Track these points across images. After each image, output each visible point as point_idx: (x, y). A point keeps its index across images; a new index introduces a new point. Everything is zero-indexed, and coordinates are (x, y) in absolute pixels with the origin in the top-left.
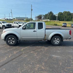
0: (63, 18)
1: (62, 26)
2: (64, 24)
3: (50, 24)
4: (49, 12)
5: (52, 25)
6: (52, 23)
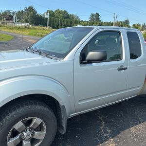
0: (56, 22)
4: (27, 8)
5: (41, 36)
6: (39, 31)
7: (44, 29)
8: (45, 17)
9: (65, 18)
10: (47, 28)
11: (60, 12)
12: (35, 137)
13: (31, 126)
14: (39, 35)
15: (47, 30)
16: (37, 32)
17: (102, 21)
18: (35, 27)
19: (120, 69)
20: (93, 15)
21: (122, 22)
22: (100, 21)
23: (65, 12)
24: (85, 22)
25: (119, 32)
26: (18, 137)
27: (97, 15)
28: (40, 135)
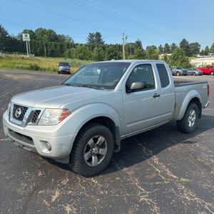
0: (38, 46)
1: (59, 73)
2: (61, 64)
3: (16, 65)
5: (22, 68)
6: (18, 61)
7: (23, 58)
8: (24, 40)
9: (52, 40)
10: (28, 56)
11: (43, 32)
12: (100, 153)
13: (98, 143)
14: (18, 68)
15: (28, 59)
16: (15, 64)
17: (105, 43)
18: (10, 55)
19: (154, 97)
20: (91, 36)
21: (132, 44)
22: (103, 43)
23: (51, 31)
24: (81, 45)
25: (150, 65)
26: (89, 152)
27: (98, 35)
28: (103, 151)
